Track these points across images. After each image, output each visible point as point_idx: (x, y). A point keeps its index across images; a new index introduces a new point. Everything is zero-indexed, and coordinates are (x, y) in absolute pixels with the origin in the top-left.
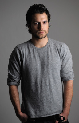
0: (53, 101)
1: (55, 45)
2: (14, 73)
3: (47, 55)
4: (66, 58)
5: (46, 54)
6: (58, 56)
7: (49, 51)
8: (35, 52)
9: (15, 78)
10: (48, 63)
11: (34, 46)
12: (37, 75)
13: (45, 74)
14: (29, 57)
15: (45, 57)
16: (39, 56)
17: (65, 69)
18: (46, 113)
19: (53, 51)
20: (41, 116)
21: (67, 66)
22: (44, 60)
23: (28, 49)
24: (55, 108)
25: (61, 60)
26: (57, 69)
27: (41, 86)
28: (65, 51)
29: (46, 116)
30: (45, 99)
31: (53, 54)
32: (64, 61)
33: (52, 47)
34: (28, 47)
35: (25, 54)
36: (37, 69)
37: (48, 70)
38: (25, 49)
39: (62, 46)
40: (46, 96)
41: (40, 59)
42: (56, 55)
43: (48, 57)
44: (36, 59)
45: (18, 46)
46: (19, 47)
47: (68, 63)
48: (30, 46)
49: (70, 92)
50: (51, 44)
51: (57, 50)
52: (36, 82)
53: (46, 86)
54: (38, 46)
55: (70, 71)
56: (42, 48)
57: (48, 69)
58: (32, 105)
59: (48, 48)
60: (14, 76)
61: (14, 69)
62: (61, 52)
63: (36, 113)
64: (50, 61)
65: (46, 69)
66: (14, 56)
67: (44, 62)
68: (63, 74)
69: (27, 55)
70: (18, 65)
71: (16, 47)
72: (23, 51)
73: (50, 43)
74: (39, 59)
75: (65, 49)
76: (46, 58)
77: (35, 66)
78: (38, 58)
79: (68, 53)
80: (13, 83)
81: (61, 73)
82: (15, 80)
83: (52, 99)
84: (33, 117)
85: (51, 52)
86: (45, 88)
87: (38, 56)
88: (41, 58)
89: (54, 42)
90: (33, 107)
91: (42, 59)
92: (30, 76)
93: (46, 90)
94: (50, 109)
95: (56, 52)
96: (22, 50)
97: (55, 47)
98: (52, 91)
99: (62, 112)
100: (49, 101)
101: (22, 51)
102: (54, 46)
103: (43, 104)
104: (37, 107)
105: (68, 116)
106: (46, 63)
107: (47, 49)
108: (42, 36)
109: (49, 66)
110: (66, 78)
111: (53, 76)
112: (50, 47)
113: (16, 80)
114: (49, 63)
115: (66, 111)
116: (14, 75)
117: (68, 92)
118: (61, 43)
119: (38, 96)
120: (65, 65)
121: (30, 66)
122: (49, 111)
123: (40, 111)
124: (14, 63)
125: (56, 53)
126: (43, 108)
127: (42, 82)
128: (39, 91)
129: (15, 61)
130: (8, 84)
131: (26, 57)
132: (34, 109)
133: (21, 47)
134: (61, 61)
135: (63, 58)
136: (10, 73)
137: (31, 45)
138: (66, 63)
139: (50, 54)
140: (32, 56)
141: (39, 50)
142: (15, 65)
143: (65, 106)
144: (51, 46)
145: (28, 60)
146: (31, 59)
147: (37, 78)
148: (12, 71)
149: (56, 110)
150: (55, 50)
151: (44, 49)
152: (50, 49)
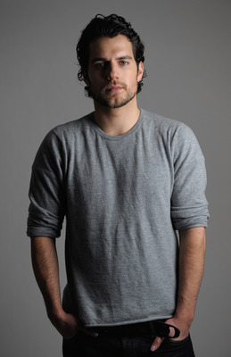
0: (148, 282)
1: (157, 129)
2: (44, 202)
3: (132, 156)
4: (185, 165)
5: (132, 152)
6: (163, 160)
7: (140, 146)
8: (100, 146)
9: (47, 217)
10: (136, 178)
11: (99, 131)
12: (104, 211)
13: (126, 210)
14: (85, 160)
15: (127, 162)
16: (113, 159)
17: (183, 195)
18: (126, 315)
19: (150, 145)
20: (114, 322)
21: (188, 187)
22: (124, 170)
23: (82, 139)
24: (155, 303)
25: (171, 171)
26: (161, 196)
27: (115, 241)
28: (183, 145)
29: (126, 323)
30: (126, 276)
31: (151, 154)
32: (180, 174)
33: (149, 136)
34: (84, 134)
35: (76, 151)
36: (104, 192)
37: (134, 199)
38: (75, 137)
39: (177, 133)
40: (128, 270)
42: (159, 156)
43: (136, 163)
44: (105, 165)
45: (56, 128)
46: (60, 133)
47: (192, 179)
48: (88, 132)
49: (197, 260)
50: (145, 127)
51: (161, 143)
52: (102, 230)
53: (130, 240)
54: (112, 132)
55: (198, 201)
56: (121, 135)
57: (134, 195)
58: (89, 291)
59: (137, 137)
60: (45, 211)
61: (44, 191)
62: (173, 148)
63: (99, 313)
64: (140, 173)
65: (128, 195)
66: (45, 156)
67: (125, 176)
68: (177, 210)
69: (79, 155)
70: (55, 181)
71: (52, 132)
72: (69, 142)
73: (145, 123)
74: (111, 167)
75: (183, 140)
76: (130, 164)
77: (102, 187)
78: (110, 163)
79: (192, 151)
80: (42, 230)
81: (172, 205)
82: (47, 222)
83: (144, 277)
84: (91, 325)
85: (144, 147)
86: (125, 246)
87: (109, 158)
88: (117, 164)
90: (91, 297)
91: (120, 165)
92: (86, 212)
93: (128, 252)
94: (139, 305)
95: (160, 149)
96: (66, 140)
98: (146, 254)
99: (174, 314)
100: (136, 283)
101: (67, 143)
102: (155, 133)
103: (119, 290)
104: (103, 294)
105: (189, 326)
106: (129, 178)
107: (134, 139)
109: (139, 187)
110: (185, 221)
111: (150, 215)
112: (142, 133)
113: (49, 221)
114: (139, 178)
115: (185, 313)
116: (45, 207)
117: (189, 259)
118: (175, 123)
119: (105, 269)
120: (183, 186)
121: (85, 185)
122: (136, 310)
123: (110, 307)
124: (45, 176)
125: (158, 152)
126: (120, 301)
127: (116, 231)
128: (110, 255)
129: (47, 169)
130: (30, 233)
131: (75, 160)
132: (96, 302)
133: (65, 133)
134: (171, 173)
135: (176, 166)
136: (35, 203)
137: (91, 127)
138: (186, 180)
139: (140, 153)
141: (113, 143)
142: (47, 179)
143: (182, 298)
144: (145, 133)
145: (81, 168)
146: (90, 165)
147: (103, 217)
148: (39, 197)
149: (157, 309)
150: (156, 144)
151: (125, 139)
152: (143, 140)
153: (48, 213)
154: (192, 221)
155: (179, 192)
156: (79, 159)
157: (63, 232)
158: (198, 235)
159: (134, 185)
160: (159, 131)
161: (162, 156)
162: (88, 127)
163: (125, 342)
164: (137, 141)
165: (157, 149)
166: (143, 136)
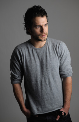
0: (54, 98)
2: (16, 72)
4: (64, 56)
5: (45, 54)
6: (56, 56)
8: (34, 52)
11: (33, 47)
12: (37, 75)
13: (44, 74)
14: (29, 57)
15: (43, 57)
17: (63, 67)
18: (47, 110)
19: (51, 50)
20: (43, 112)
21: (65, 64)
22: (43, 60)
23: (27, 50)
24: (57, 104)
25: (59, 59)
26: (56, 68)
27: (42, 85)
28: (62, 50)
29: (47, 112)
30: (46, 97)
31: (51, 54)
32: (62, 60)
35: (25, 54)
36: (36, 69)
37: (47, 70)
38: (25, 50)
39: (60, 46)
40: (47, 94)
44: (36, 59)
45: (17, 46)
46: (19, 48)
47: (66, 61)
48: (29, 47)
49: (70, 88)
51: (55, 50)
52: (37, 81)
53: (46, 84)
55: (69, 68)
56: (41, 48)
58: (34, 102)
59: (46, 48)
61: (15, 69)
62: (59, 51)
63: (38, 109)
65: (45, 69)
66: (15, 57)
68: (62, 72)
70: (19, 65)
71: (16, 48)
73: (48, 43)
74: (38, 59)
75: (62, 48)
76: (45, 58)
77: (35, 66)
78: (38, 58)
79: (66, 51)
80: (16, 81)
81: (60, 70)
83: (52, 96)
85: (49, 52)
86: (45, 86)
87: (37, 56)
88: (40, 58)
90: (35, 104)
92: (31, 76)
93: (46, 88)
94: (51, 106)
96: (22, 51)
97: (53, 46)
98: (52, 89)
99: (63, 107)
100: (50, 99)
101: (22, 52)
103: (44, 102)
104: (39, 103)
105: (68, 110)
106: (44, 63)
107: (45, 49)
109: (48, 66)
110: (65, 75)
111: (53, 75)
113: (18, 78)
114: (48, 63)
115: (67, 106)
116: (16, 74)
117: (67, 88)
119: (39, 95)
120: (63, 64)
122: (51, 108)
123: (41, 107)
124: (15, 63)
125: (54, 53)
126: (45, 105)
127: (42, 82)
128: (40, 90)
129: (16, 61)
130: (12, 82)
131: (26, 58)
132: (36, 106)
133: (21, 48)
135: (61, 57)
136: (13, 73)
138: (64, 62)
139: (48, 54)
140: (32, 57)
141: (38, 51)
142: (16, 65)
143: (66, 101)
144: (49, 46)
145: (28, 60)
146: (31, 59)
147: (37, 77)
148: (14, 71)
149: (58, 106)
150: (53, 50)
151: (42, 49)
152: (49, 49)
153: (17, 76)
154: (67, 75)
155: (62, 66)
156: (27, 58)
157: (23, 80)
158: (69, 80)
160: (54, 45)
161: (55, 55)
162: (29, 45)
163: (47, 118)
164: (46, 49)
165: (53, 52)
166: (48, 48)
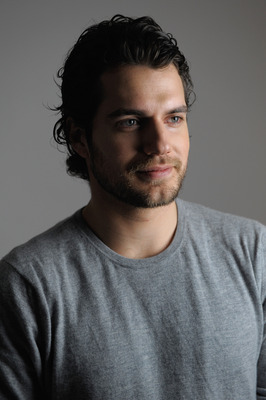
1: (218, 237)
3: (184, 297)
5: (182, 291)
7: (197, 275)
8: (116, 285)
10: (201, 343)
15: (176, 313)
16: (145, 307)
19: (215, 270)
22: (172, 329)
23: (74, 272)
31: (220, 291)
33: (207, 252)
34: (75, 261)
35: (65, 300)
36: (137, 384)
41: (150, 323)
42: (236, 294)
43: (196, 312)
44: (131, 325)
46: (25, 266)
48: (83, 254)
50: (196, 236)
51: (235, 266)
54: (132, 251)
57: (200, 380)
59: (187, 258)
62: (260, 275)
64: (207, 334)
67: (176, 342)
69: (73, 309)
72: (50, 285)
73: (192, 227)
74: (143, 326)
76: (184, 315)
78: (140, 317)
85: (206, 278)
87: (137, 306)
88: (156, 318)
89: (208, 222)
91: (163, 321)
95: (235, 279)
96: (44, 281)
97: (222, 246)
101: (46, 289)
102: (216, 246)
106: (185, 345)
107: (182, 263)
108: (162, 194)
112: (195, 248)
114: (207, 345)
121: (97, 372)
125: (232, 285)
133: (37, 266)
137: (86, 243)
139: (201, 291)
140: (105, 313)
141: (141, 274)
144: (200, 247)
145: (82, 335)
146: (100, 328)
150: (224, 267)
151: (164, 263)
152: (200, 262)
159: (198, 360)
160: (224, 242)
161: (242, 294)
164: (188, 266)
165: (228, 278)
166: (197, 255)
